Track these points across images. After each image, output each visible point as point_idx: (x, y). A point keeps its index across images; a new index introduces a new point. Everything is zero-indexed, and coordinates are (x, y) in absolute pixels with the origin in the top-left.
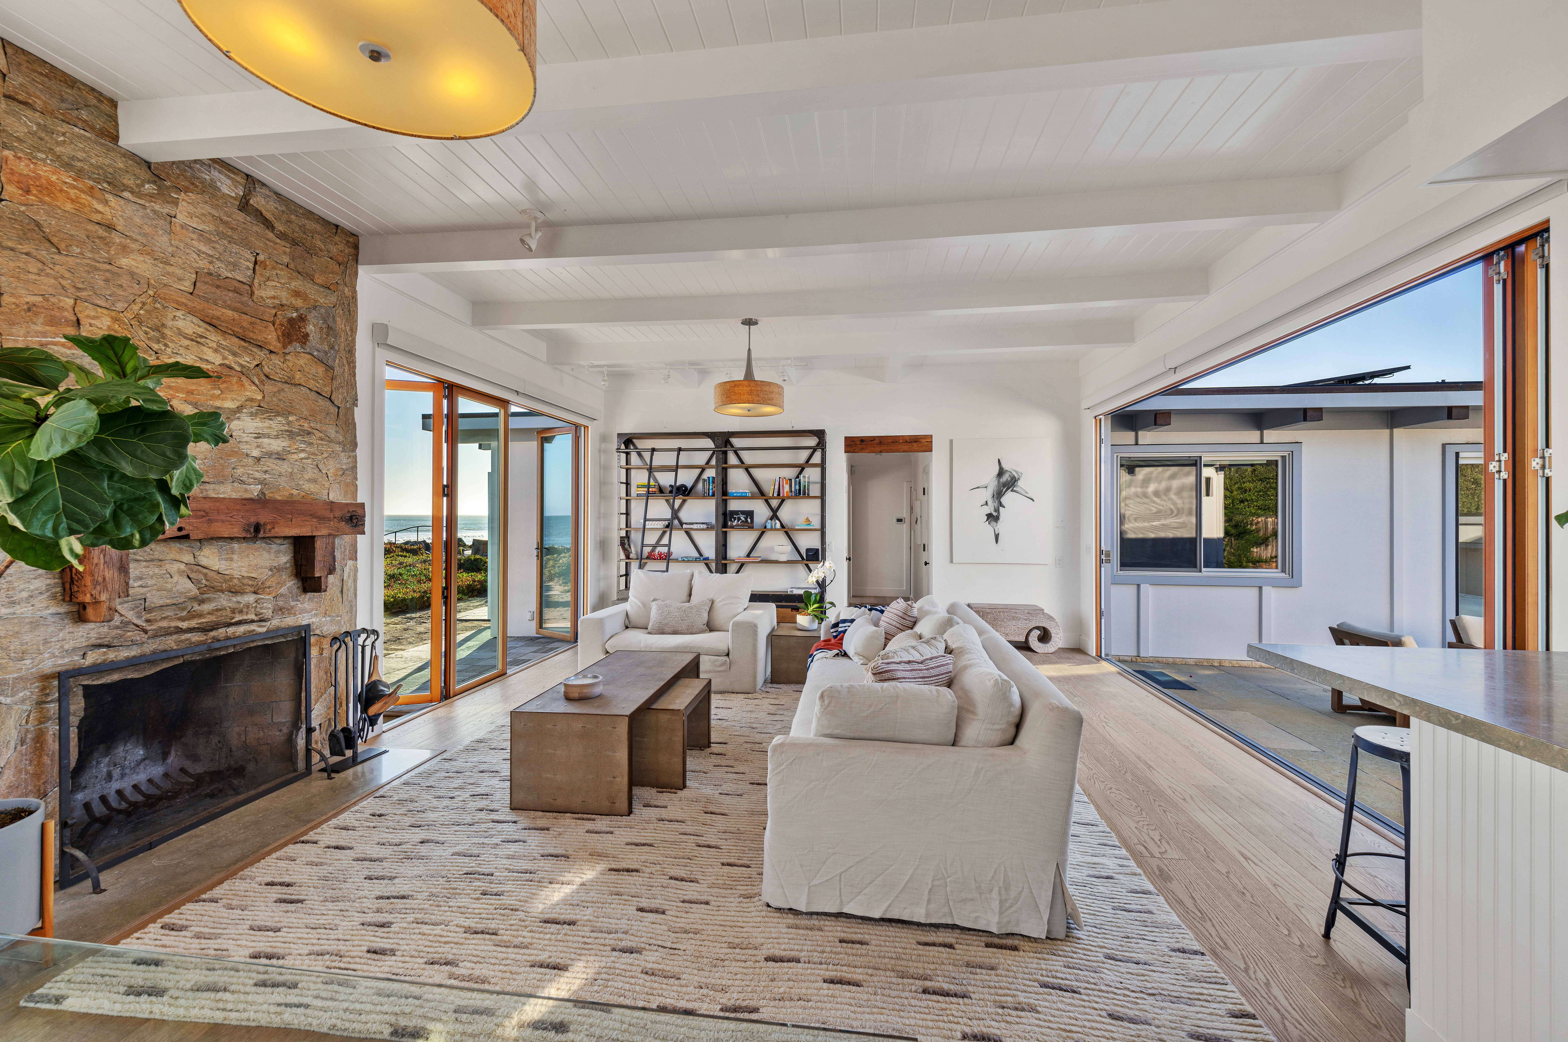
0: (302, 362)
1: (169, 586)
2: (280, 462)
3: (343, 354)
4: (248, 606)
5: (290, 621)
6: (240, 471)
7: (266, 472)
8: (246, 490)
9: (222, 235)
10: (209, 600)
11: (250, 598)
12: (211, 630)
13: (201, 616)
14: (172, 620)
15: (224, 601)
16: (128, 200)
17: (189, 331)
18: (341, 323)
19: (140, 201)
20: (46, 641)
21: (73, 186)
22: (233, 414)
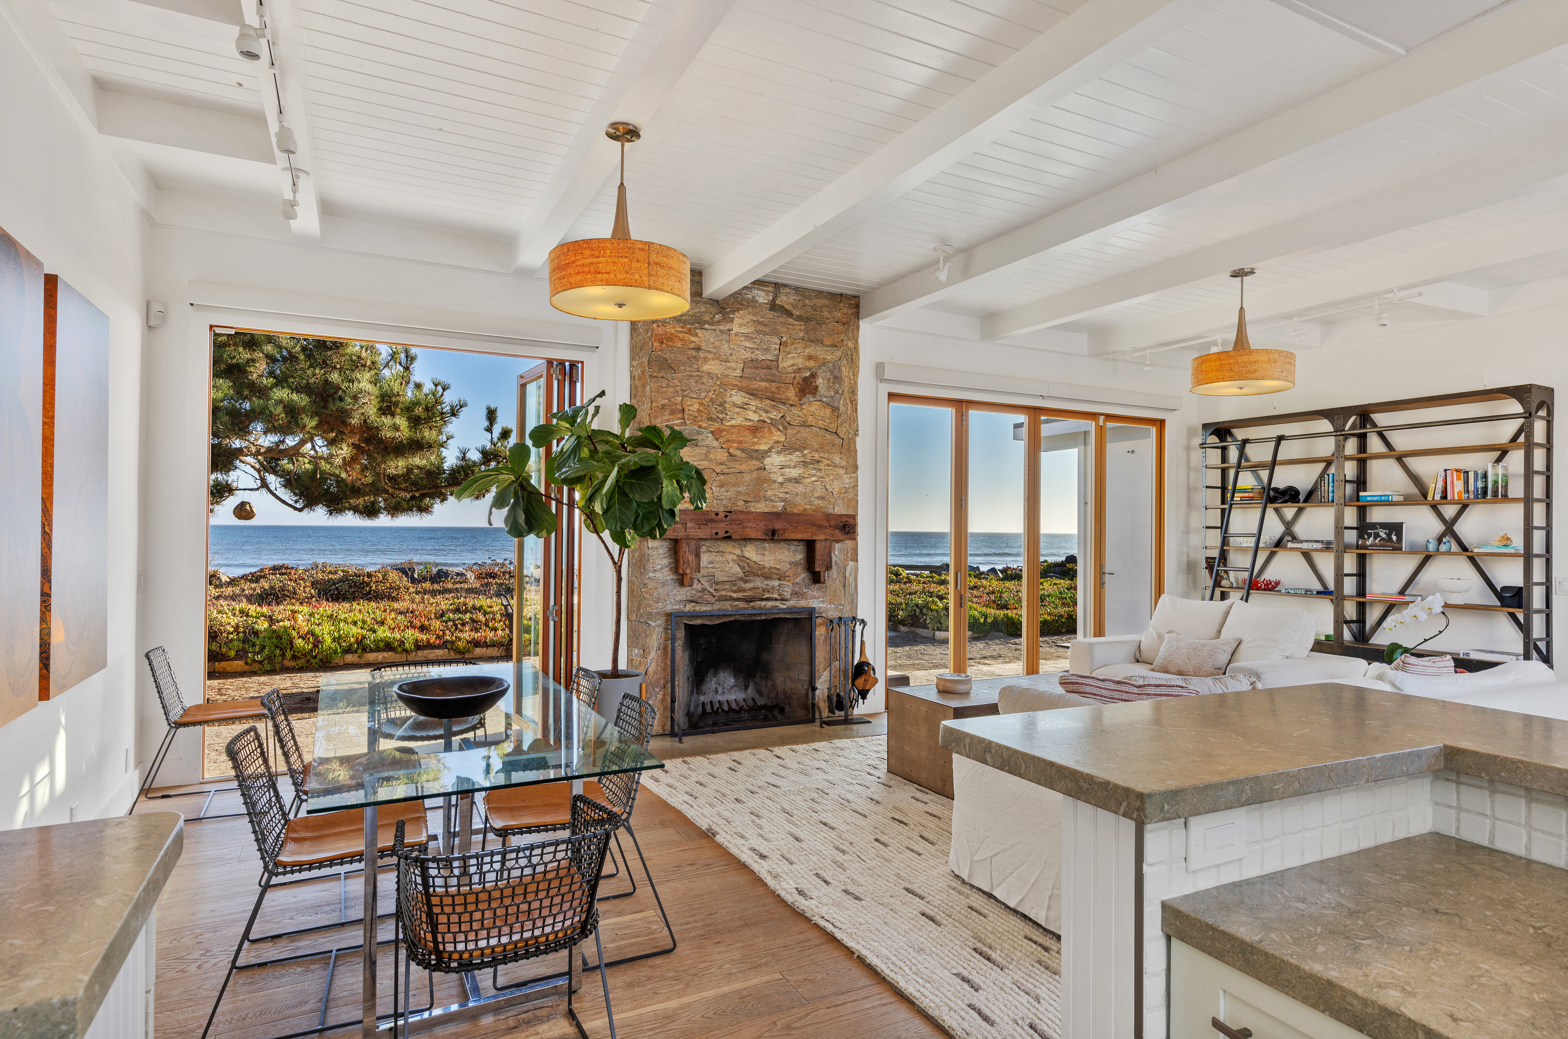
0: (813, 408)
1: (727, 569)
2: (797, 485)
3: (846, 395)
4: (773, 588)
5: (803, 603)
6: (769, 493)
7: (787, 493)
8: (774, 507)
9: (758, 332)
10: (750, 581)
11: (776, 583)
12: (751, 601)
13: (744, 591)
14: (728, 591)
15: (759, 583)
16: (707, 329)
17: (739, 402)
18: (845, 371)
19: (713, 327)
20: (668, 595)
21: (681, 332)
22: (766, 453)
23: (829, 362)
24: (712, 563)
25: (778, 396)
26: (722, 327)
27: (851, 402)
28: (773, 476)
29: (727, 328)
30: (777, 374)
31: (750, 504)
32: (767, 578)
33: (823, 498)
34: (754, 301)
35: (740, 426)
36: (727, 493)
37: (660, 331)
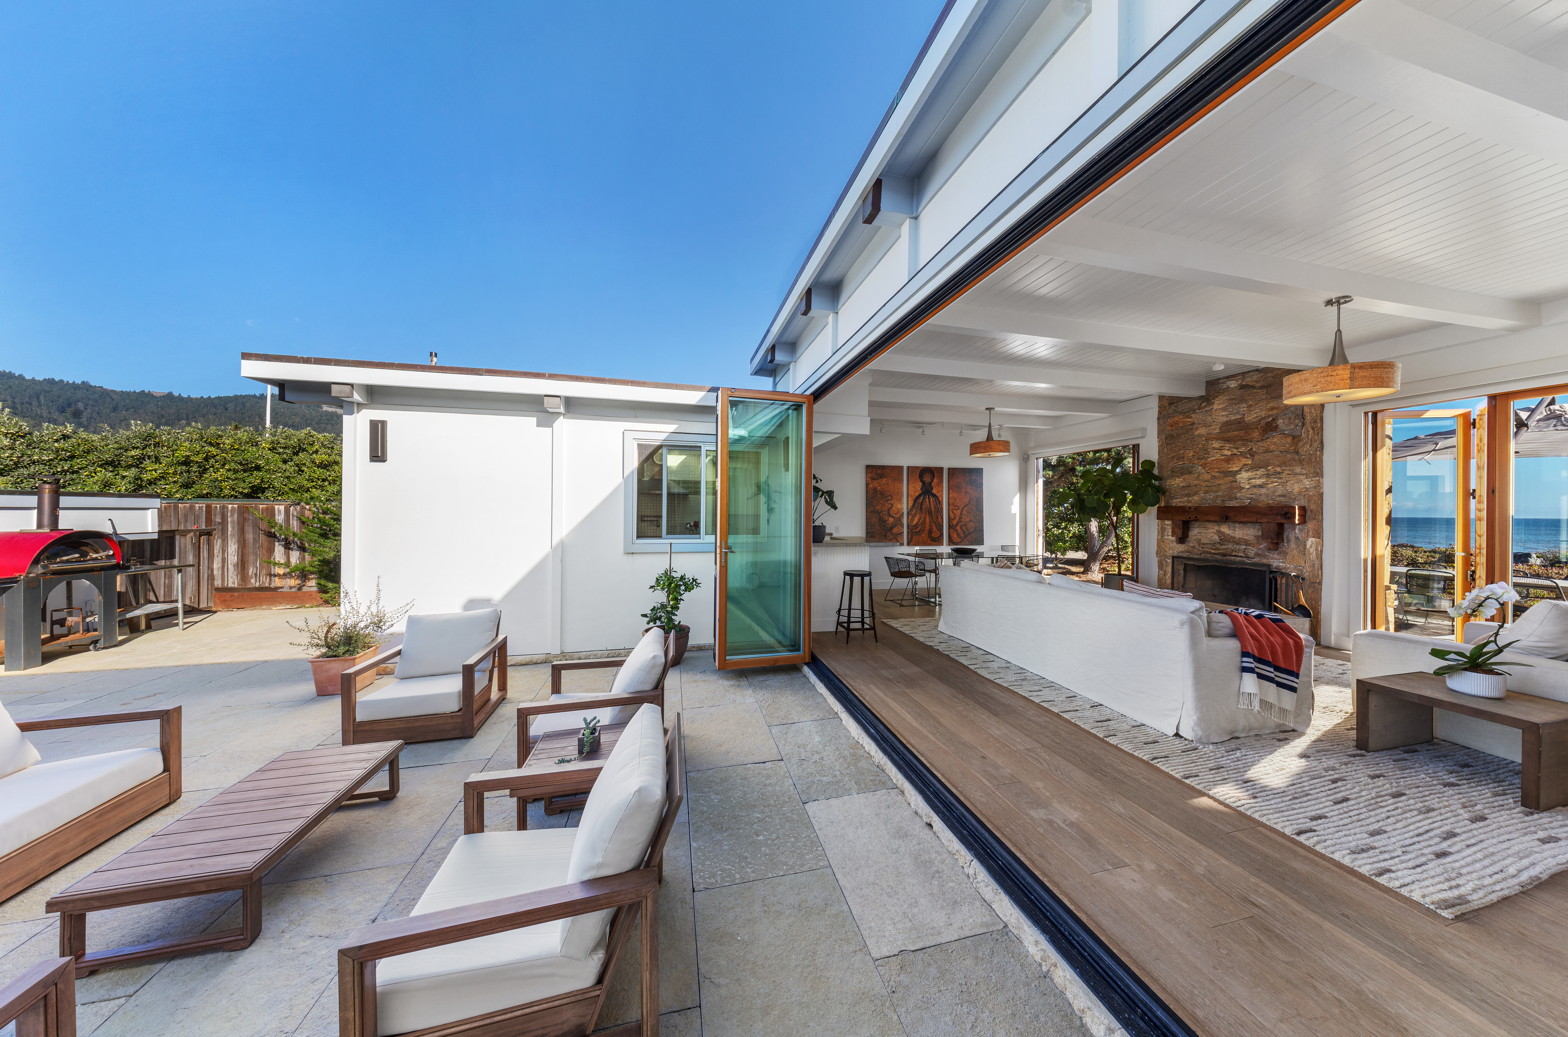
1: (1209, 537)
2: (1261, 489)
4: (1240, 550)
5: (1265, 561)
6: (1240, 495)
7: (1253, 494)
8: (1243, 502)
9: (1234, 404)
10: (1225, 545)
11: (1243, 547)
13: (1220, 550)
14: (1209, 549)
15: (1231, 546)
16: (1198, 413)
17: (1218, 446)
19: (1201, 411)
21: (1183, 418)
22: (1238, 472)
24: (1200, 533)
25: (1245, 438)
26: (1207, 409)
27: (1313, 429)
28: (1242, 485)
29: (1210, 408)
30: (1245, 425)
32: (1237, 544)
33: (1284, 496)
34: (1228, 387)
35: (1218, 459)
36: (1210, 496)
37: (1171, 421)
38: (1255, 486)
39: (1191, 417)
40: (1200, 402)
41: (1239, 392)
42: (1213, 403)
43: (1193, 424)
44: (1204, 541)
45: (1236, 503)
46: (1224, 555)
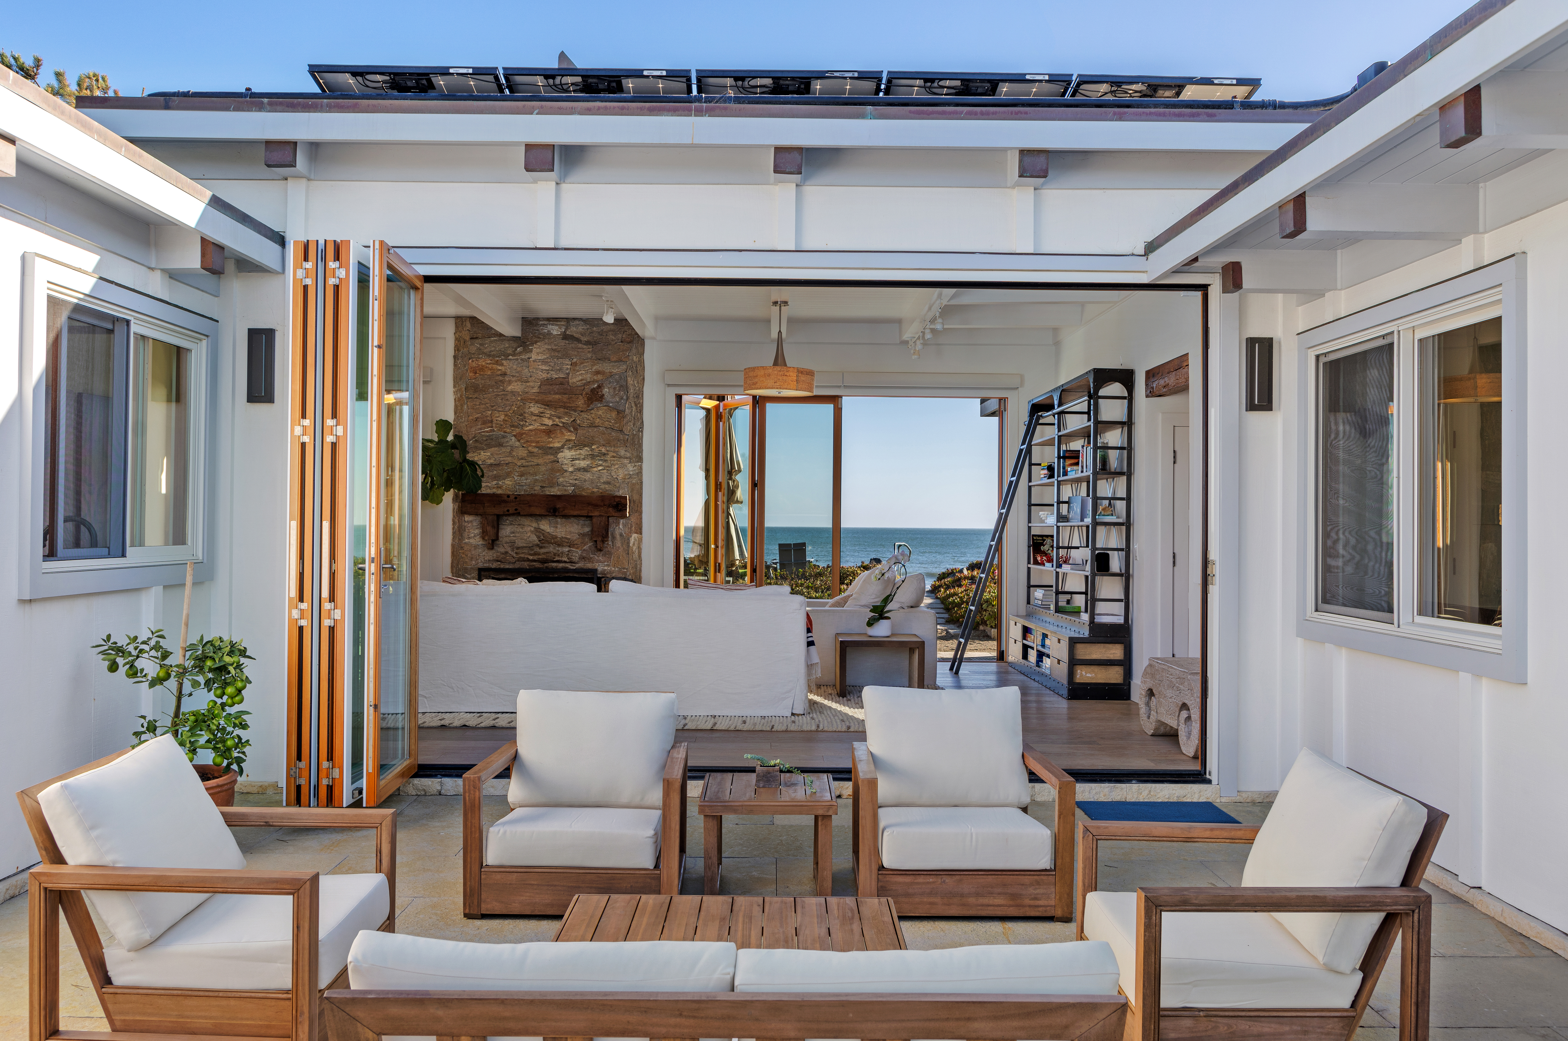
0: (600, 413)
1: (525, 538)
2: (586, 473)
3: (631, 400)
4: (562, 553)
5: (589, 566)
6: (562, 480)
7: (576, 479)
8: (565, 490)
9: (553, 357)
10: (544, 547)
11: (566, 549)
12: (546, 563)
13: (539, 554)
14: (526, 554)
15: (551, 549)
16: (511, 359)
17: (537, 412)
18: (630, 381)
19: (515, 358)
20: (479, 555)
21: (490, 363)
22: (559, 449)
23: (616, 374)
24: (514, 533)
25: (568, 405)
26: (523, 357)
27: (636, 405)
28: (565, 467)
29: (527, 357)
30: (569, 388)
31: (545, 489)
32: (559, 545)
33: (608, 483)
34: (549, 333)
35: (536, 430)
36: (526, 481)
37: (474, 364)
38: (579, 470)
39: (502, 365)
40: (515, 345)
41: (563, 343)
42: (531, 351)
43: (504, 374)
44: (520, 543)
45: (558, 490)
46: (544, 561)
